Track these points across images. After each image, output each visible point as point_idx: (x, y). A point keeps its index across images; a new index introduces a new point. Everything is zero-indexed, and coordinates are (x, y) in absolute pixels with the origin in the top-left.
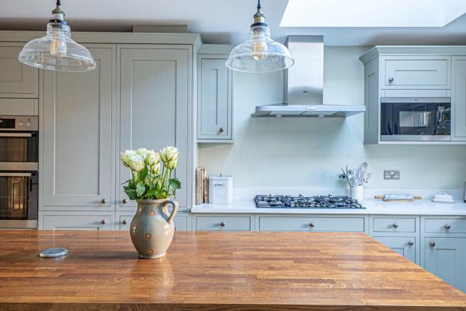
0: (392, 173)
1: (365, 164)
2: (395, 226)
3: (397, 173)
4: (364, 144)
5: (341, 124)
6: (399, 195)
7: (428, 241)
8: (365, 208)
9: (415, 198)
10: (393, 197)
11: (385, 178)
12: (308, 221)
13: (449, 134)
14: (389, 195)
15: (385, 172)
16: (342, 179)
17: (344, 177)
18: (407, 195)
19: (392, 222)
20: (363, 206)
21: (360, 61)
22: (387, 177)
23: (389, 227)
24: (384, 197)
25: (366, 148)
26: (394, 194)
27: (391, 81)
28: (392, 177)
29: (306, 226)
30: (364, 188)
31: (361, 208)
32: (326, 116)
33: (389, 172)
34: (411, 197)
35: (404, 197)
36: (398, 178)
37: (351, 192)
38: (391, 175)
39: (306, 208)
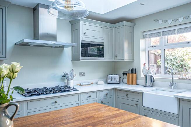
0: (83, 73)
1: (73, 70)
2: (90, 97)
3: (84, 73)
4: (72, 61)
5: (62, 51)
6: (86, 83)
7: (101, 101)
8: (78, 90)
9: (92, 83)
10: (84, 84)
11: (80, 76)
12: (54, 100)
13: (104, 57)
14: (82, 83)
15: (80, 73)
16: (63, 77)
17: (64, 76)
18: (89, 82)
19: (88, 95)
20: (77, 89)
21: (69, 23)
22: (81, 75)
23: (88, 97)
24: (81, 84)
25: (73, 63)
26: (85, 83)
27: (85, 33)
28: (83, 75)
29: (53, 103)
30: (73, 81)
31: (76, 90)
32: (56, 47)
33: (82, 73)
34: (90, 83)
35: (88, 83)
36: (85, 76)
37: (68, 83)
38: (82, 74)
39: (52, 93)
